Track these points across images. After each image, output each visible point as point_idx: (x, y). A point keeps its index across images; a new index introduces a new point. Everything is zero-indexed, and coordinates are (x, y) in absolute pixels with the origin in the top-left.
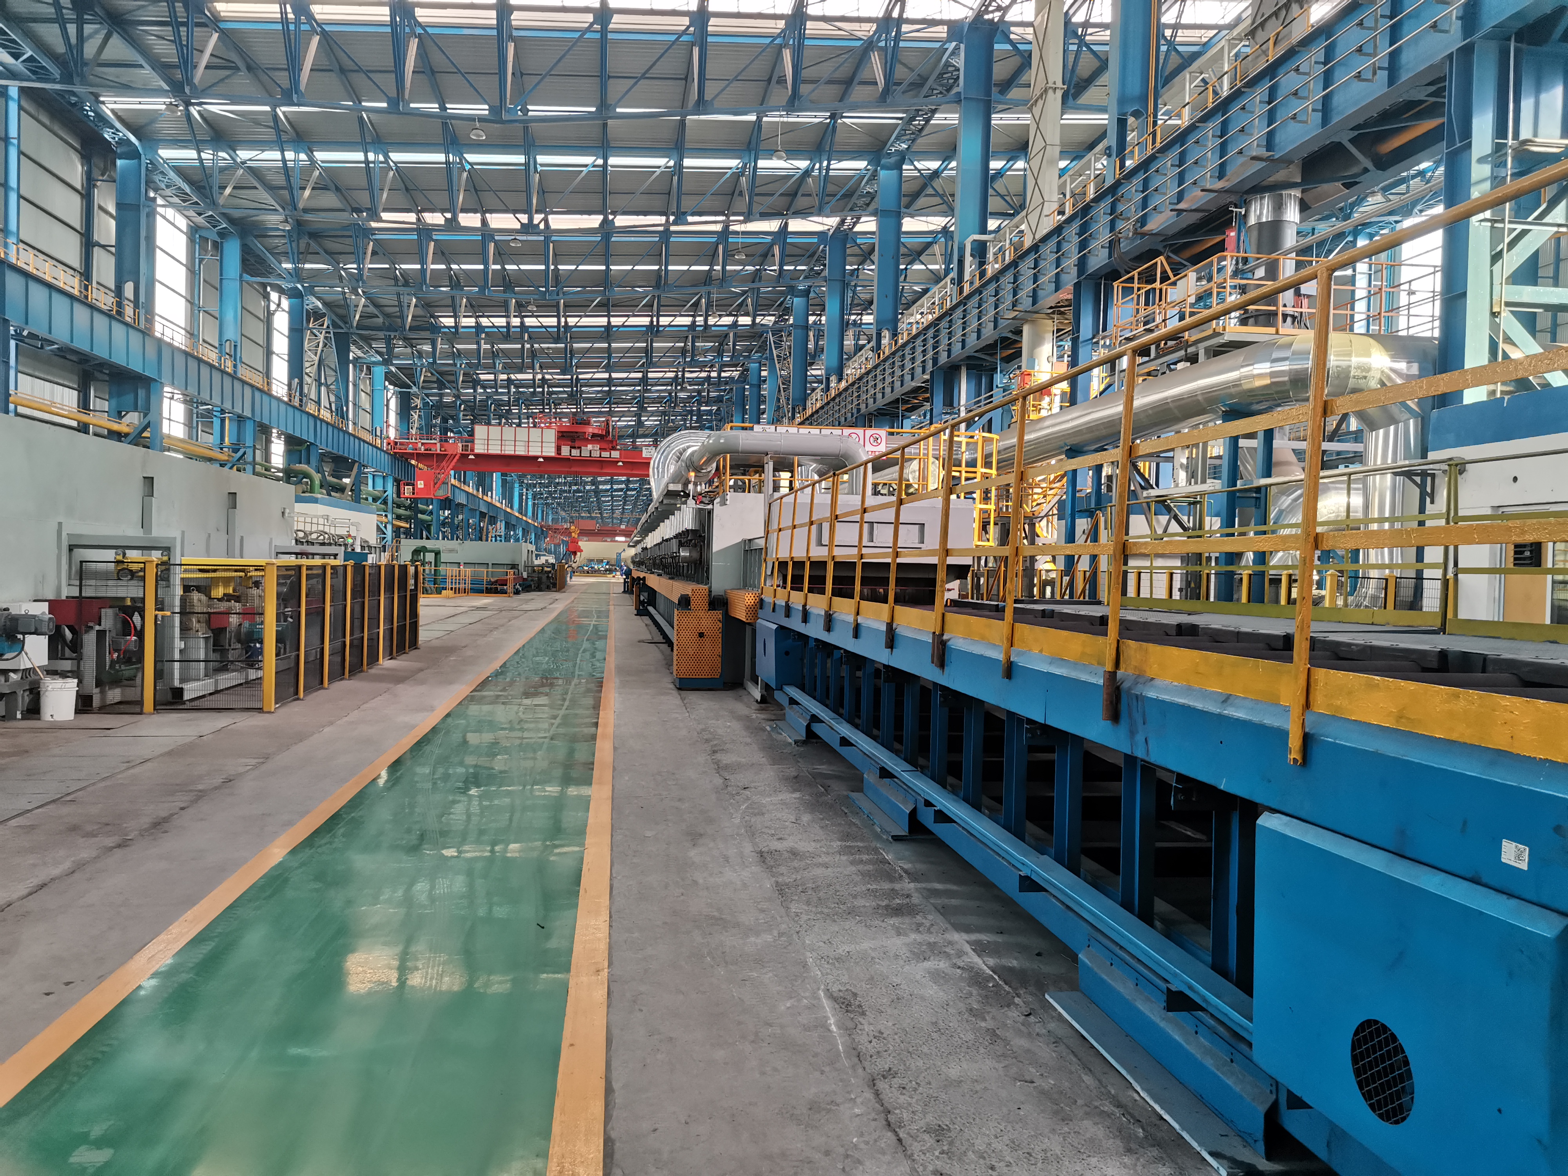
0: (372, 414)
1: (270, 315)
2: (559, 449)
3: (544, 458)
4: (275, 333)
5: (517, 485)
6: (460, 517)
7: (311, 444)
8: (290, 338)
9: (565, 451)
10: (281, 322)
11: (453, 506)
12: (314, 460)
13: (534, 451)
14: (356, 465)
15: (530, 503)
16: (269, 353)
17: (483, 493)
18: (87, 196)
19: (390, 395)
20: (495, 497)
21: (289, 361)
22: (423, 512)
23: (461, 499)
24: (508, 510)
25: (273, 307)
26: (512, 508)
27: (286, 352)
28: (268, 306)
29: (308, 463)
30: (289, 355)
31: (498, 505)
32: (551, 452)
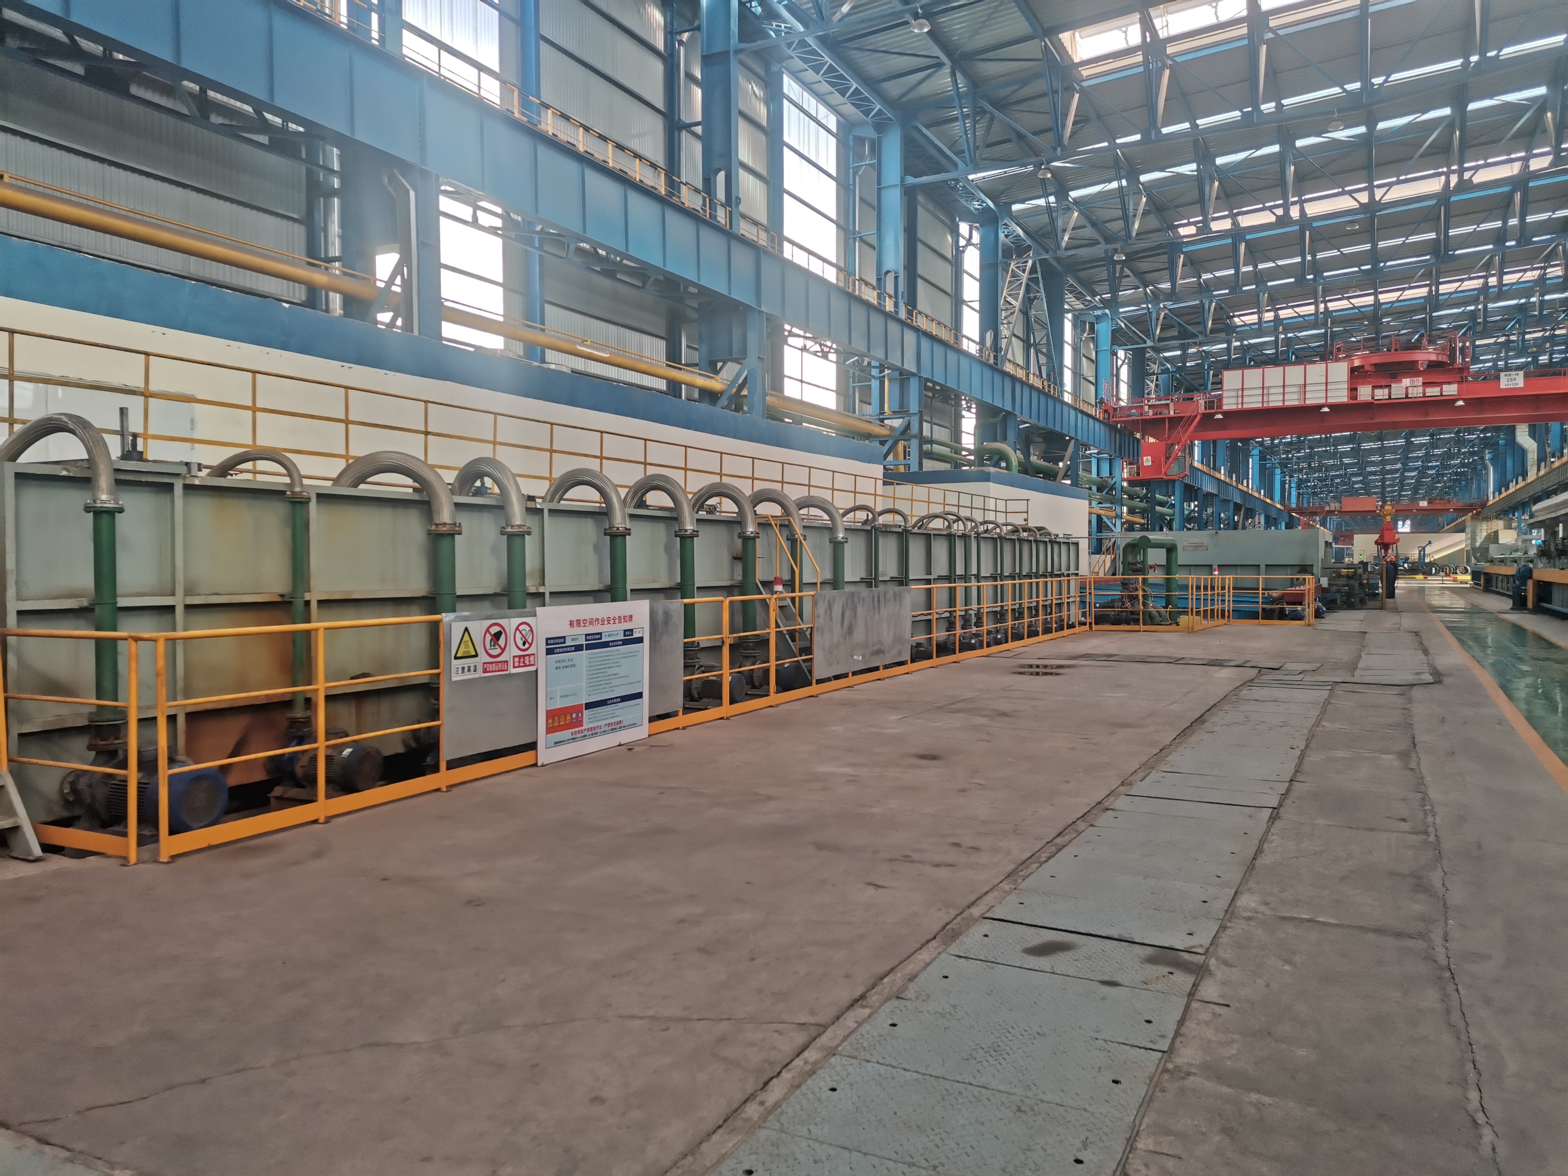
0: (1096, 385)
1: (959, 253)
2: (1353, 390)
3: (1331, 406)
4: (966, 277)
5: (1278, 471)
6: (1210, 510)
7: (1008, 413)
8: (981, 281)
9: (1365, 393)
10: (972, 260)
11: (1200, 497)
12: (1011, 435)
13: (1314, 398)
14: (1073, 442)
15: (1294, 493)
16: (958, 302)
17: (1238, 481)
18: (669, 59)
19: (1120, 362)
20: (1251, 485)
21: (980, 312)
22: (1162, 504)
23: (1209, 487)
24: (1268, 501)
25: (962, 242)
26: (1272, 499)
27: (977, 298)
28: (957, 242)
29: (1004, 439)
30: (981, 301)
31: (1256, 495)
32: (1340, 396)
